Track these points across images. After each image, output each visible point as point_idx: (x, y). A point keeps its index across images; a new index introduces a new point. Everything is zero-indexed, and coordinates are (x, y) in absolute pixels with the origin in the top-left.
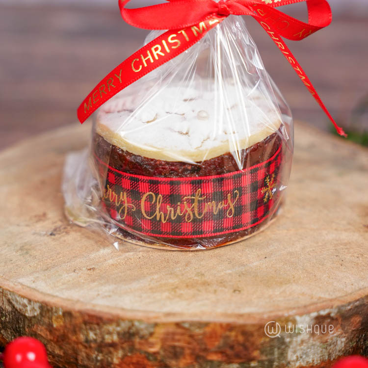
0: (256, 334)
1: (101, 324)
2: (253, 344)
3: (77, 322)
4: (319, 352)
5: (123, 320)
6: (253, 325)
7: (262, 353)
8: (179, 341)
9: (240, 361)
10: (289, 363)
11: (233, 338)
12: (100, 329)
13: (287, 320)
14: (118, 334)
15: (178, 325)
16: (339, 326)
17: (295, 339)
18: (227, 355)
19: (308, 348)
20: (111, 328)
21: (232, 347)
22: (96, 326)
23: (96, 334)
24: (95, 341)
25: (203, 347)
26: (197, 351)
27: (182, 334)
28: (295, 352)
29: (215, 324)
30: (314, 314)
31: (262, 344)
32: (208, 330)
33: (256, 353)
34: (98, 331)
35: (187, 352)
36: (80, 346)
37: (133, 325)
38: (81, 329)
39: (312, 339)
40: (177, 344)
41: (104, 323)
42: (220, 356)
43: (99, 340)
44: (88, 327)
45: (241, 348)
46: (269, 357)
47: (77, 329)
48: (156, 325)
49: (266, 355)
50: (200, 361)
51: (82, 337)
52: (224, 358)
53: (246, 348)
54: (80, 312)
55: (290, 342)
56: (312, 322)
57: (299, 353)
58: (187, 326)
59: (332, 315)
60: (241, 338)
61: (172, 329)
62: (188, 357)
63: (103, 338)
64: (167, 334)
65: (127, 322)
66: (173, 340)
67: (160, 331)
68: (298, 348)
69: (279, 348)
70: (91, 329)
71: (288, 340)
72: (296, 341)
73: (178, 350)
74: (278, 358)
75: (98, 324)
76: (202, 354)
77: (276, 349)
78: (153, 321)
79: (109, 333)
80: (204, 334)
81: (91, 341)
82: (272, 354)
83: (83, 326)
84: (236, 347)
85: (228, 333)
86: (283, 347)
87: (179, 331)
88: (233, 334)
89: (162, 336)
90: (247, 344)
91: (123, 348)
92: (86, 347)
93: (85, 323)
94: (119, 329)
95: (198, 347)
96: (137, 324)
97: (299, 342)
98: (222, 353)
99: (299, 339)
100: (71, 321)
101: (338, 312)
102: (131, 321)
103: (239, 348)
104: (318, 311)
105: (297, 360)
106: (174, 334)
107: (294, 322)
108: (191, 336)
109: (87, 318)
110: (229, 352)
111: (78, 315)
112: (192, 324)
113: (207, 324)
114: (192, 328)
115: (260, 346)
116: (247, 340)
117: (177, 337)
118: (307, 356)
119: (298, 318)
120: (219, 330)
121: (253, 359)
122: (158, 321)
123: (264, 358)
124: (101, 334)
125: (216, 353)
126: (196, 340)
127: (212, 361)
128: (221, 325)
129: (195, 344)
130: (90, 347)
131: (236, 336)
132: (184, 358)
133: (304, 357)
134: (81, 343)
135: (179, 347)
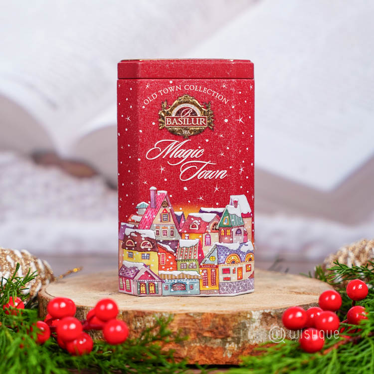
0: (230, 320)
1: (144, 316)
2: (229, 326)
3: (131, 317)
4: (266, 336)
5: (157, 313)
6: (229, 315)
7: (234, 332)
8: (187, 324)
9: (221, 337)
10: (249, 340)
11: (217, 323)
12: (143, 320)
13: (247, 313)
14: (154, 321)
15: (187, 314)
16: (276, 322)
17: (251, 325)
18: (214, 333)
19: (259, 332)
20: (149, 318)
21: (217, 328)
22: (141, 318)
23: (141, 324)
24: (140, 327)
25: (201, 328)
26: (198, 331)
27: (189, 320)
28: (252, 334)
29: (207, 313)
30: (262, 311)
31: (234, 326)
32: (204, 317)
33: (230, 332)
34: (142, 321)
35: (192, 331)
36: (132, 332)
37: (162, 315)
38: (133, 321)
39: (261, 327)
40: (186, 327)
41: (146, 316)
42: (210, 333)
43: (143, 327)
44: (137, 319)
45: (222, 328)
46: (238, 335)
47: (130, 322)
48: (175, 315)
49: (236, 334)
50: (200, 337)
51: (133, 326)
52: (213, 335)
53: (225, 329)
54: (133, 311)
55: (249, 327)
56: (261, 317)
57: (254, 335)
58: (192, 315)
59: (272, 314)
60: (222, 322)
61: (183, 317)
62: (193, 335)
63: (145, 325)
64: (181, 320)
65: (159, 314)
66: (184, 324)
67: (177, 319)
68: (254, 331)
69: (243, 330)
70: (138, 321)
71: (248, 325)
72: (253, 327)
73: (187, 330)
74: (243, 336)
75: (142, 317)
76: (200, 332)
77: (241, 331)
78: (173, 313)
79: (149, 322)
80: (202, 319)
81: (138, 328)
82: (239, 334)
83: (134, 319)
84: (219, 327)
85: (214, 319)
86: (245, 329)
87: (188, 318)
88: (217, 319)
89: (178, 322)
90: (225, 326)
91: (156, 330)
92: (135, 332)
93: (135, 317)
94: (154, 319)
95: (198, 328)
96: (164, 314)
97: (254, 328)
98: (211, 332)
99: (254, 325)
100: (127, 317)
101: (275, 313)
102: (161, 313)
103: (221, 329)
104: (264, 310)
105: (254, 339)
106: (185, 320)
107: (251, 314)
108: (194, 321)
109: (136, 313)
110: (216, 331)
111: (131, 312)
112: (195, 314)
113: (203, 314)
114: (195, 316)
115: (232, 328)
116: (225, 324)
117: (186, 322)
118: (259, 337)
119: (253, 312)
120: (210, 317)
121: (228, 336)
122: (176, 313)
123: (235, 336)
124: (144, 322)
125: (208, 331)
126: (196, 323)
127: (206, 337)
128: (211, 314)
129: (197, 326)
130: (138, 332)
131: (219, 321)
132: (191, 336)
133: (257, 338)
134: (132, 330)
135: (187, 328)
